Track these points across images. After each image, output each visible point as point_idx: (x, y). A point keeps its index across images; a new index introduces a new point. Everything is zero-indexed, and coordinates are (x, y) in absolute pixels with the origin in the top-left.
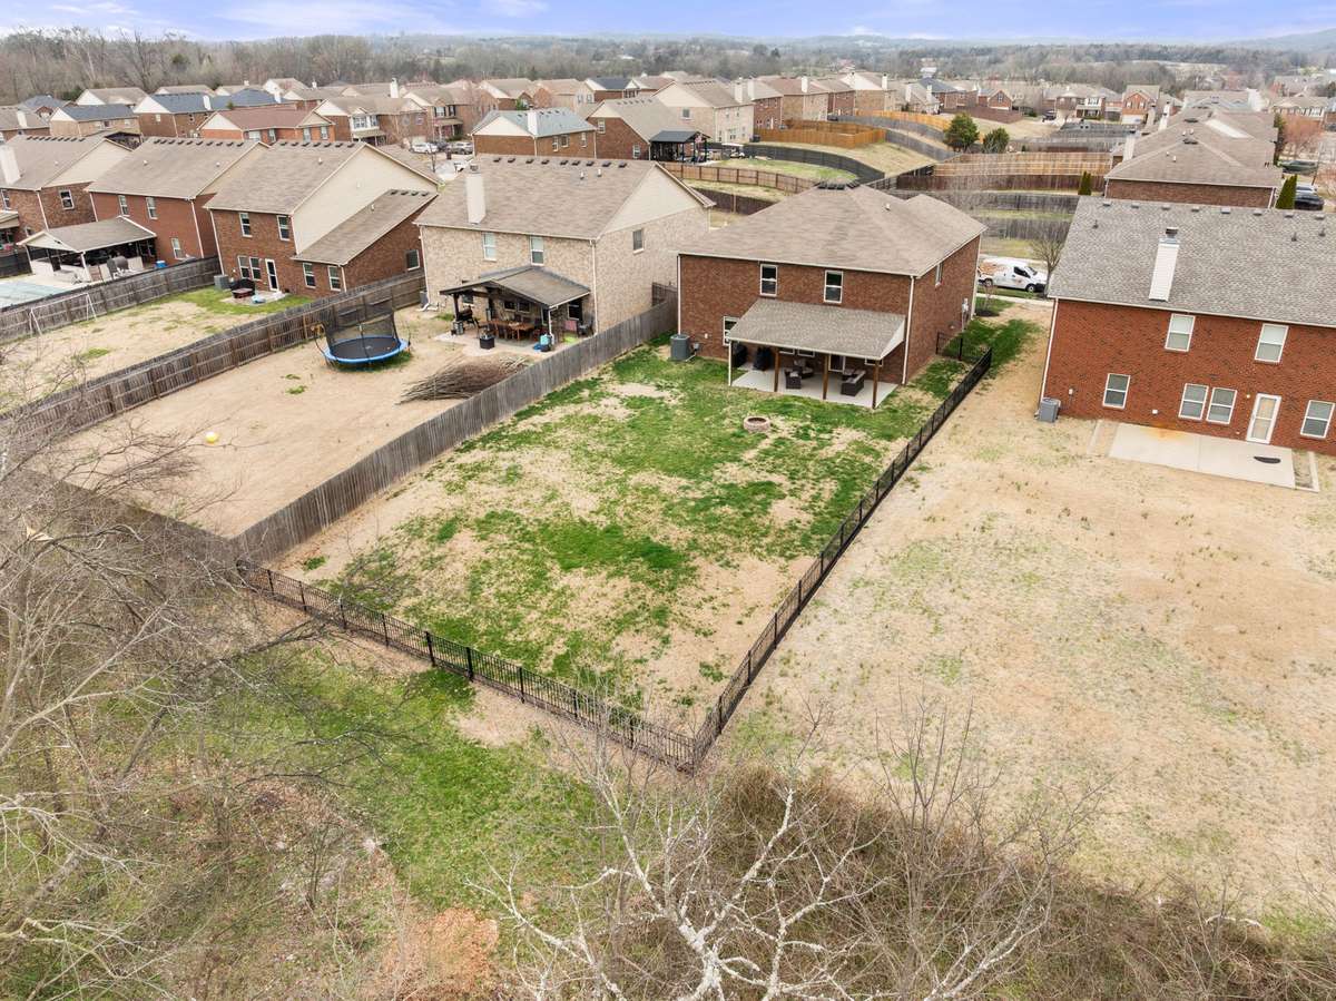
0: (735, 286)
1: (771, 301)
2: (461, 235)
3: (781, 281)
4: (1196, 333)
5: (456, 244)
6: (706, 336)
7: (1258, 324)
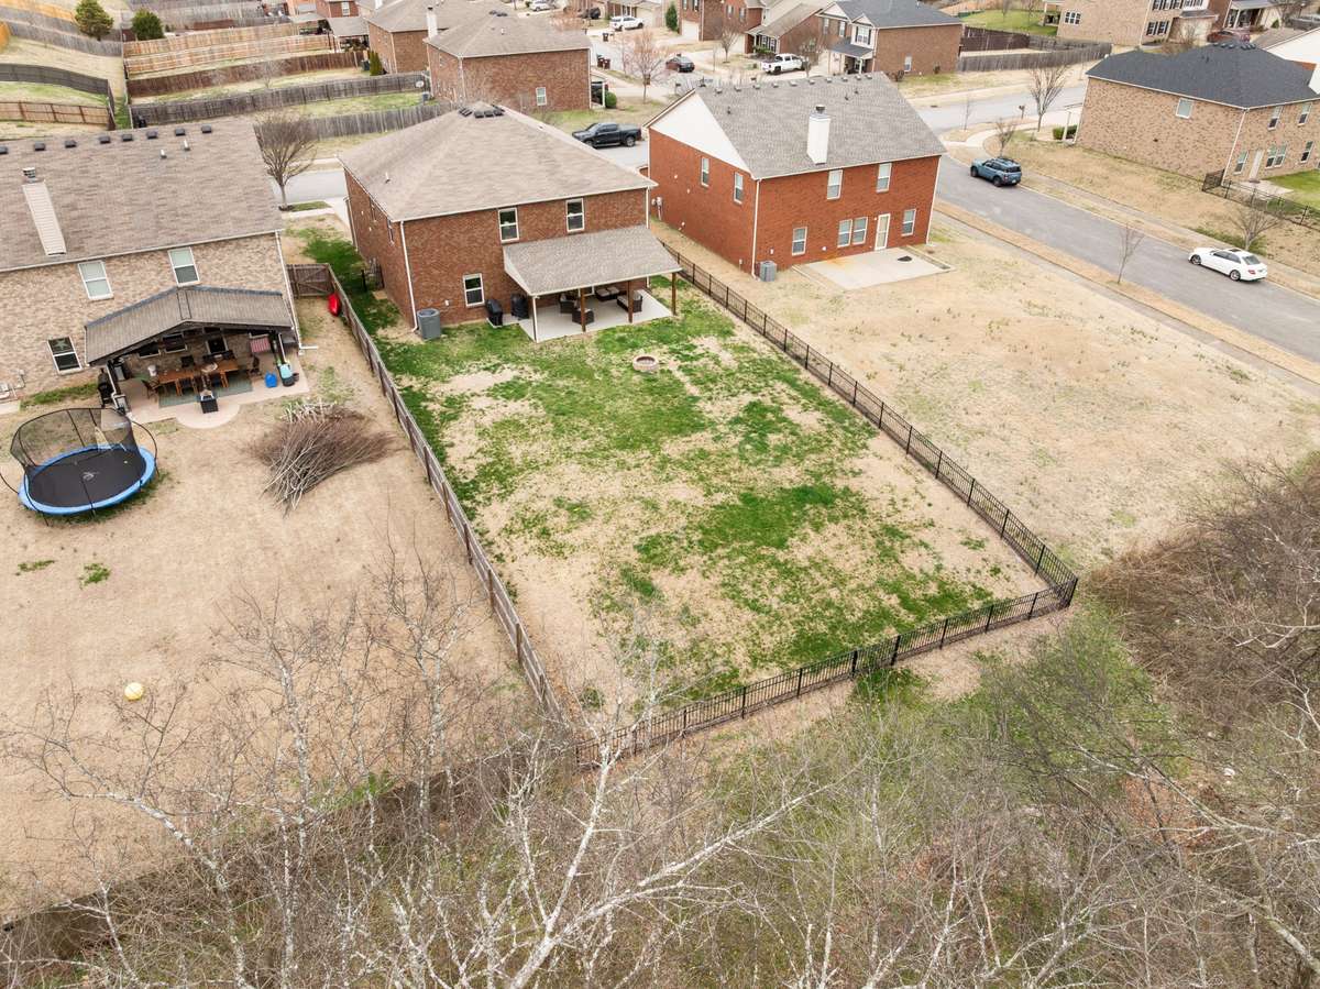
0: (472, 240)
1: (517, 245)
2: (34, 276)
3: (522, 223)
4: (844, 182)
5: (25, 292)
6: (447, 303)
7: (876, 166)
